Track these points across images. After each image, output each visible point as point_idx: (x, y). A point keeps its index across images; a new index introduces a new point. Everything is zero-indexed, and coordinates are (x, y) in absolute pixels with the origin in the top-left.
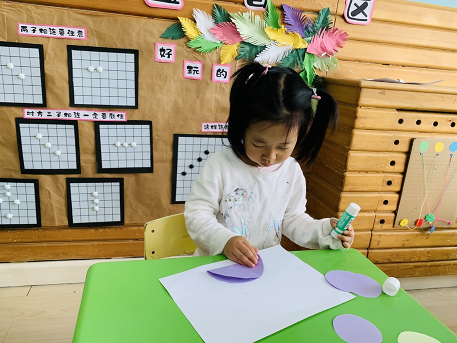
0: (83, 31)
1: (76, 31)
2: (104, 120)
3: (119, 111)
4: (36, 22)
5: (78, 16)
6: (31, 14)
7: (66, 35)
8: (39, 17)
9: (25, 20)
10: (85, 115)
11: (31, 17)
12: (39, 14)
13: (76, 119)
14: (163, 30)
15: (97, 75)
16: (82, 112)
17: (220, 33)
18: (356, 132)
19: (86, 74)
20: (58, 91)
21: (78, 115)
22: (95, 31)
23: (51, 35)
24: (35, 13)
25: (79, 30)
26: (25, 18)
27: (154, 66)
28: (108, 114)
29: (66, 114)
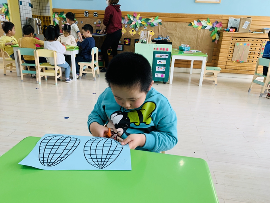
14: (188, 24)
17: (198, 24)
18: (222, 41)
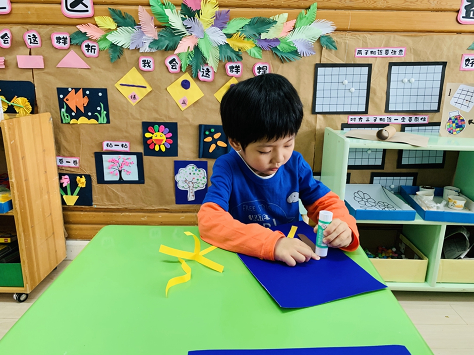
0: (403, 49)
1: (398, 50)
2: (410, 123)
3: (423, 115)
4: (369, 46)
5: (402, 38)
6: (366, 40)
7: (390, 54)
8: (371, 42)
9: (361, 46)
10: (395, 120)
11: (366, 43)
12: (372, 40)
13: (388, 122)
15: (409, 85)
16: (393, 117)
19: (401, 85)
20: (377, 100)
21: (390, 120)
22: (413, 49)
23: (379, 55)
24: (369, 39)
25: (400, 49)
26: (361, 44)
27: (458, 75)
28: (413, 118)
29: (381, 119)
